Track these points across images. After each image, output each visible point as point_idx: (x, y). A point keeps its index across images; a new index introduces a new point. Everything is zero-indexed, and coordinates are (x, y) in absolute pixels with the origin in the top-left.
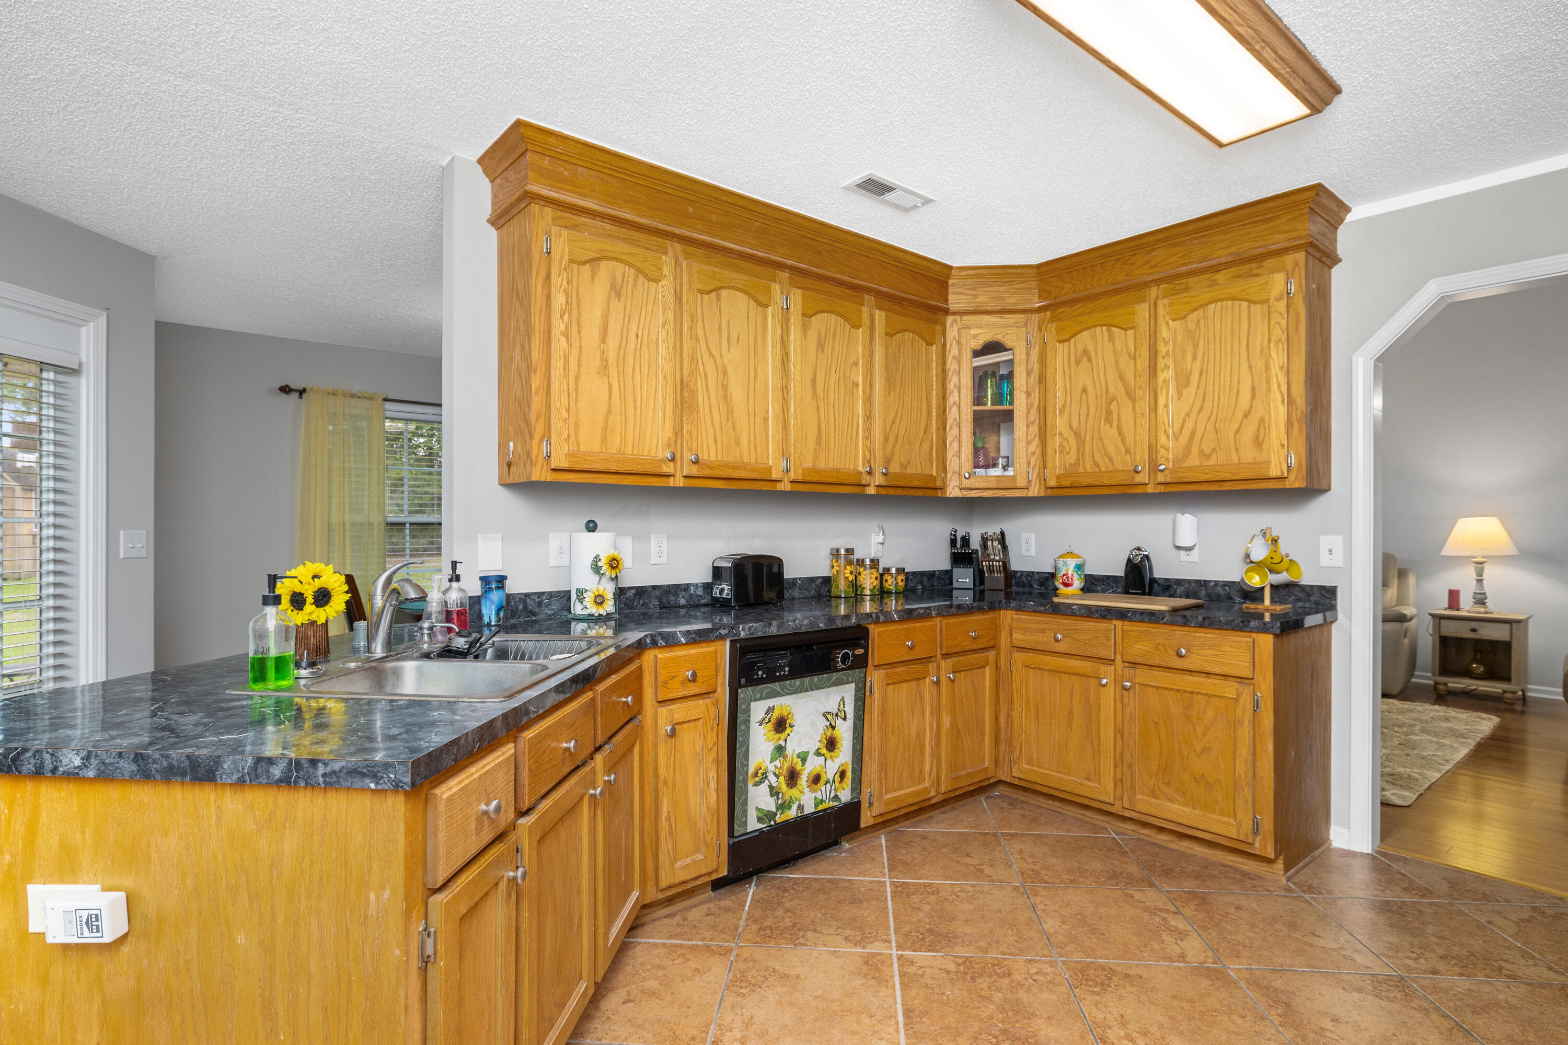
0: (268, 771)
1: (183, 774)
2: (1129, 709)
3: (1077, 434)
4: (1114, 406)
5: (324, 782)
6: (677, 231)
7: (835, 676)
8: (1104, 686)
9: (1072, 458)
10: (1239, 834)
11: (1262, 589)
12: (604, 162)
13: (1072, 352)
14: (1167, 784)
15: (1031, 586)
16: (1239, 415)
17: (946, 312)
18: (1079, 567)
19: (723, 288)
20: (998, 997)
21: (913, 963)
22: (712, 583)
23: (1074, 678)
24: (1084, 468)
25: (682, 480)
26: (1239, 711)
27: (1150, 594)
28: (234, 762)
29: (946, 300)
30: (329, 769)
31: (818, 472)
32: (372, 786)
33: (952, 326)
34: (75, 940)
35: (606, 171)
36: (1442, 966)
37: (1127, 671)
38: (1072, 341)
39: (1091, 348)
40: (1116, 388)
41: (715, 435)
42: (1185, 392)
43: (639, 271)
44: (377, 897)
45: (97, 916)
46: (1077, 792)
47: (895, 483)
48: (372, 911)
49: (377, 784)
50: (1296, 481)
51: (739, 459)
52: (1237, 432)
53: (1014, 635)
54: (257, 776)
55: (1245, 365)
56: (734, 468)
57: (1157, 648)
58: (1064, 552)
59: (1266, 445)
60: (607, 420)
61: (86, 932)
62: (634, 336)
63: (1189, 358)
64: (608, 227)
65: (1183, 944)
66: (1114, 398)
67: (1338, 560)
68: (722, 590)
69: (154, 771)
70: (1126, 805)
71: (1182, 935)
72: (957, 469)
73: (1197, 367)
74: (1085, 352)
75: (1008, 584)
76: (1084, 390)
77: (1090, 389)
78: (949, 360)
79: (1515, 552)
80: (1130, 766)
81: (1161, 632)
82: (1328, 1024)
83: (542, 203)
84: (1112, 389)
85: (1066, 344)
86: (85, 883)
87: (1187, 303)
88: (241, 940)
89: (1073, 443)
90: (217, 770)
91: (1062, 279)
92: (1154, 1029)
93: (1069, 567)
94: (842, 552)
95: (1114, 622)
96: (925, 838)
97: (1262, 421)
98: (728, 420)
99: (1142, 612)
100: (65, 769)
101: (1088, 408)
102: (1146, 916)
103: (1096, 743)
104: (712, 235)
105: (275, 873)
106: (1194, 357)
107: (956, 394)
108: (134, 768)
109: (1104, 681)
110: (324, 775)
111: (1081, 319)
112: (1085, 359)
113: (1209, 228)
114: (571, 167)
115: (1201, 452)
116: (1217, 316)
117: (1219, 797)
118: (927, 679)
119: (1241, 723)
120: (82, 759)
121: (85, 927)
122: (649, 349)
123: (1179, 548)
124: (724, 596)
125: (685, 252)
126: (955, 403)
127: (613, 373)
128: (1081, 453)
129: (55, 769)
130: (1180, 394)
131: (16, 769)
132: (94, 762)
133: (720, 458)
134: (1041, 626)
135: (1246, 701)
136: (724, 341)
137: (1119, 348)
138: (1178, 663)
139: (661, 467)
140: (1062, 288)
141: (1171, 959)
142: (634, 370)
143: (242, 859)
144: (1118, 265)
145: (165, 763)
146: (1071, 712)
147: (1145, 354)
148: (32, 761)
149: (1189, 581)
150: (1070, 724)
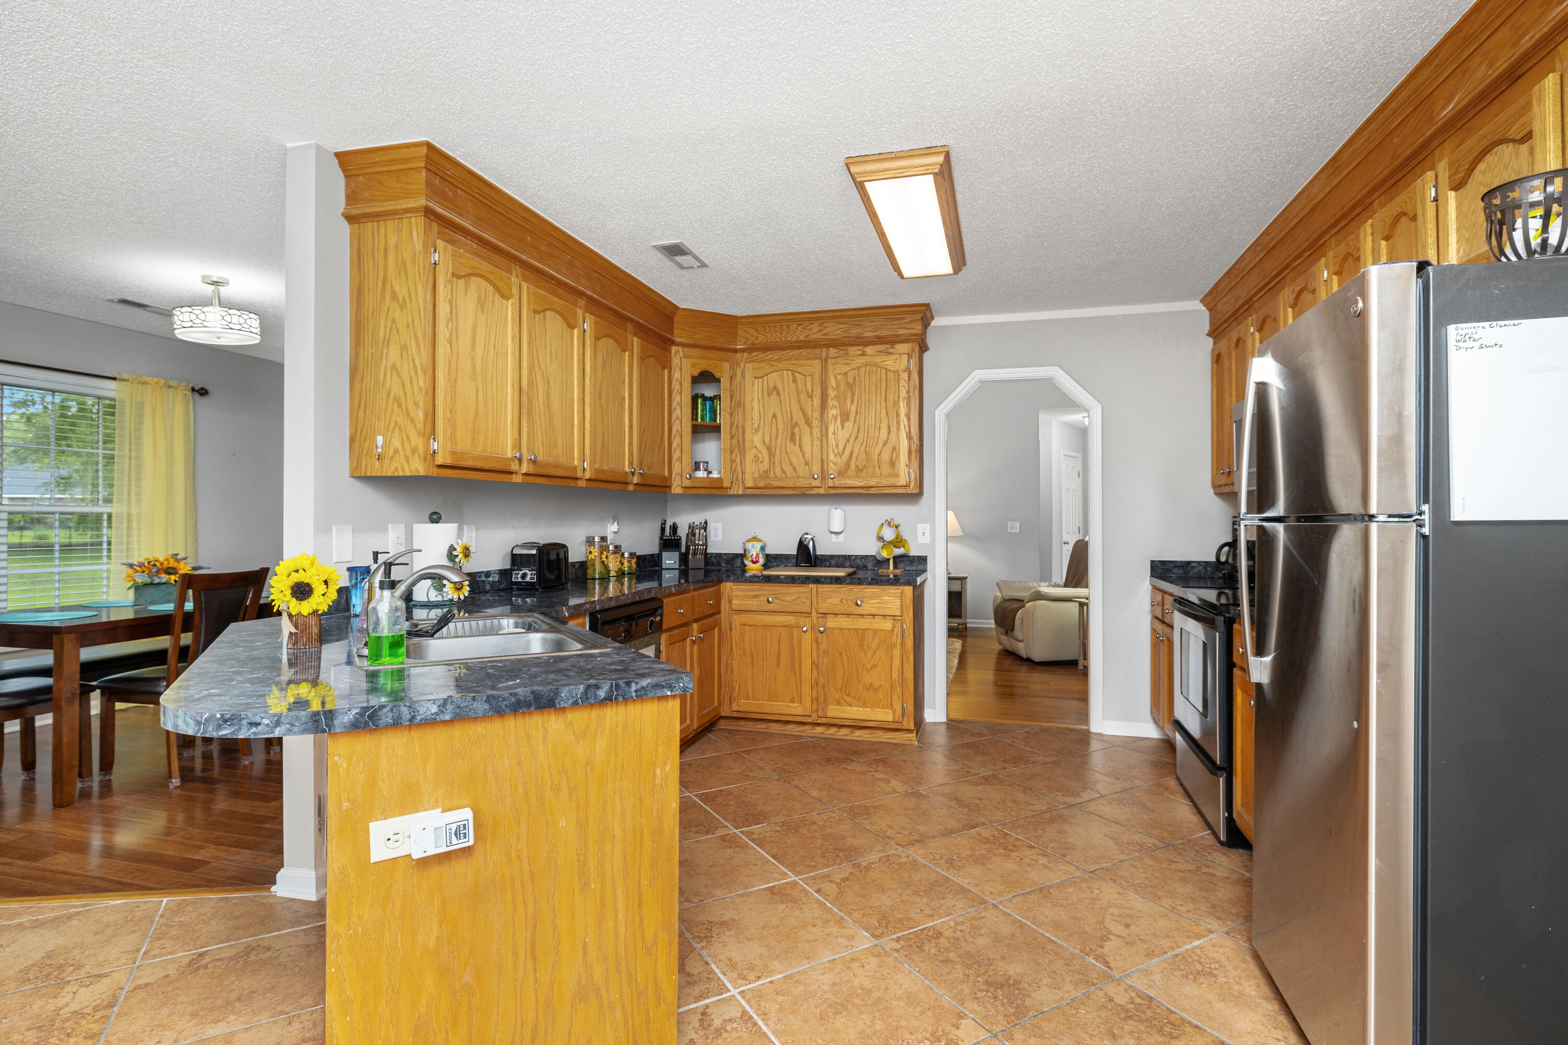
0: (595, 694)
1: (529, 705)
2: (822, 647)
3: (769, 449)
4: (796, 430)
5: (636, 696)
6: (523, 257)
7: (647, 638)
8: (805, 632)
9: (765, 465)
10: (894, 717)
11: (888, 560)
12: (479, 189)
13: (765, 386)
14: (849, 695)
15: (719, 564)
16: (881, 444)
17: (673, 343)
18: (763, 548)
19: (548, 309)
20: (817, 835)
21: (753, 833)
22: (511, 570)
23: (781, 629)
24: (775, 474)
25: (521, 477)
26: (894, 637)
27: (815, 566)
28: (569, 691)
29: (673, 334)
30: (639, 686)
31: (603, 471)
32: (669, 693)
33: (675, 354)
34: (444, 849)
35: (477, 196)
36: (1006, 765)
37: (820, 620)
38: (765, 378)
39: (779, 385)
40: (798, 417)
42: (846, 424)
43: (497, 288)
44: (661, 771)
45: (464, 825)
46: (784, 712)
47: (649, 483)
48: (658, 781)
49: (672, 691)
50: (913, 489)
52: (879, 455)
53: (734, 602)
54: (587, 699)
55: (884, 411)
57: (841, 602)
58: (751, 537)
59: (897, 465)
60: (475, 421)
61: (454, 840)
62: (492, 347)
63: (849, 403)
64: (475, 246)
65: (891, 785)
66: (797, 424)
67: (926, 540)
68: (524, 576)
69: (504, 707)
70: (821, 714)
71: (887, 781)
72: (679, 471)
73: (854, 408)
74: (775, 388)
75: (706, 563)
76: (775, 416)
77: (779, 415)
78: (674, 382)
79: (960, 533)
80: (823, 686)
81: (844, 589)
82: (978, 802)
83: (432, 217)
84: (795, 416)
85: (760, 380)
86: (426, 810)
87: (847, 364)
88: (562, 823)
89: (766, 457)
90: (556, 698)
91: (757, 331)
92: (907, 826)
93: (754, 550)
94: (597, 539)
95: (811, 586)
96: (691, 765)
97: (894, 448)
99: (831, 578)
100: (423, 716)
101: (777, 429)
102: (861, 776)
103: (798, 674)
104: (544, 264)
105: (588, 768)
106: (852, 402)
107: (678, 410)
108: (487, 707)
109: (805, 629)
110: (636, 691)
111: (773, 363)
112: (775, 393)
113: (862, 316)
114: (453, 188)
115: (857, 467)
116: (867, 376)
117: (882, 696)
118: (688, 640)
119: (895, 646)
120: (439, 706)
121: (454, 837)
123: (831, 532)
124: (528, 579)
125: (524, 276)
126: (677, 418)
127: (479, 379)
128: (772, 463)
129: (413, 718)
130: (843, 426)
131: (373, 724)
132: (450, 707)
134: (756, 593)
135: (898, 630)
136: (548, 355)
137: (800, 388)
138: (856, 610)
139: (510, 465)
140: (757, 338)
141: (889, 793)
143: (564, 764)
144: (800, 328)
145: (513, 700)
146: (779, 655)
147: (817, 393)
148: (390, 715)
149: (838, 556)
150: (778, 665)
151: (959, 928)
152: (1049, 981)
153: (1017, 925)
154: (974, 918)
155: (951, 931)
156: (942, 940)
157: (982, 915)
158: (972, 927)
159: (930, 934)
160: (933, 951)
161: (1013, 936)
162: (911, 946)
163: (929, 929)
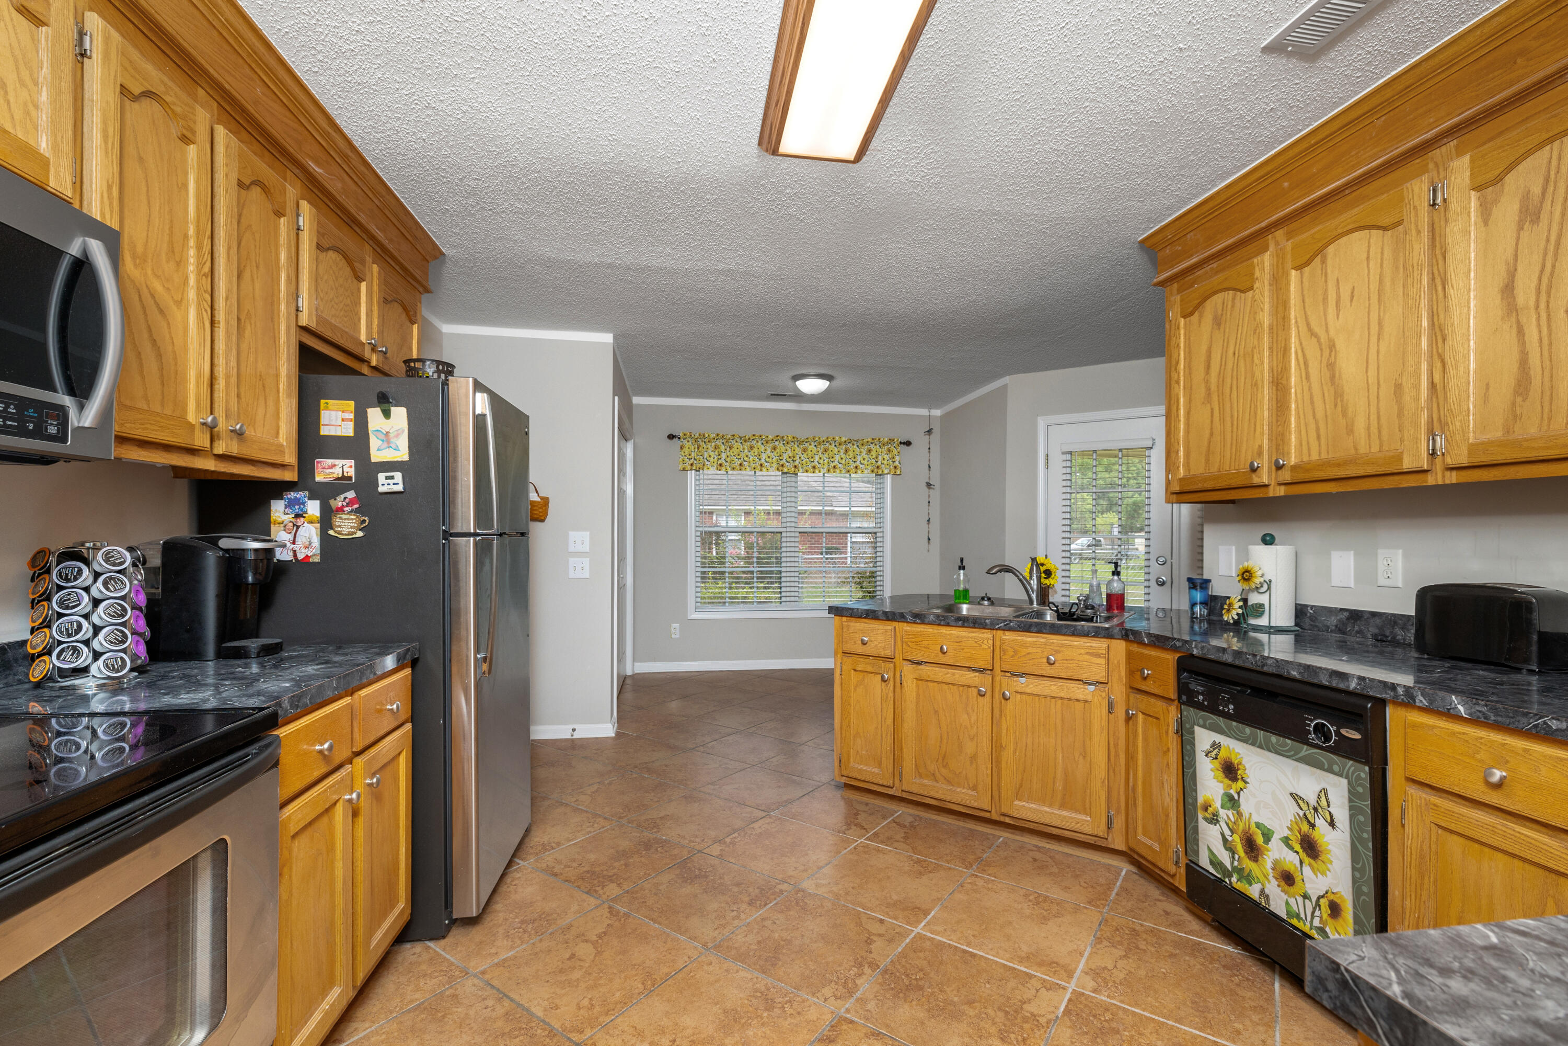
41: (1318, 429)
51: (1352, 452)
56: (1339, 465)
98: (1336, 405)
122: (1245, 361)
133: (1324, 456)
142: (1231, 388)
151: (735, 913)
152: (661, 888)
153: (683, 929)
154: (724, 926)
155: (742, 909)
156: (747, 899)
157: (717, 932)
158: (724, 917)
159: (758, 902)
160: (751, 890)
161: (687, 917)
162: (770, 889)
163: (761, 907)
